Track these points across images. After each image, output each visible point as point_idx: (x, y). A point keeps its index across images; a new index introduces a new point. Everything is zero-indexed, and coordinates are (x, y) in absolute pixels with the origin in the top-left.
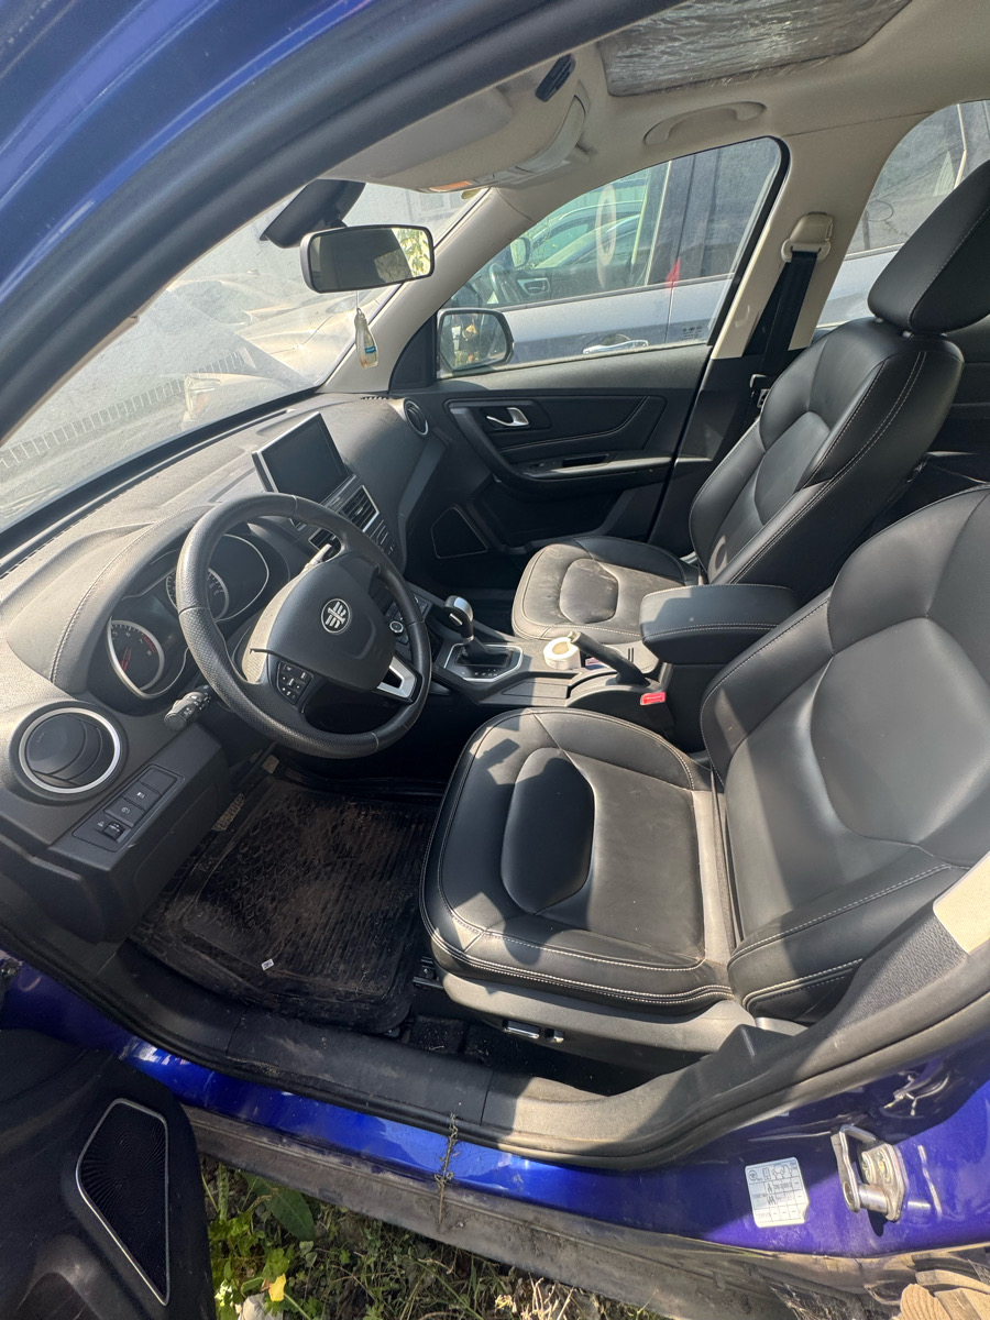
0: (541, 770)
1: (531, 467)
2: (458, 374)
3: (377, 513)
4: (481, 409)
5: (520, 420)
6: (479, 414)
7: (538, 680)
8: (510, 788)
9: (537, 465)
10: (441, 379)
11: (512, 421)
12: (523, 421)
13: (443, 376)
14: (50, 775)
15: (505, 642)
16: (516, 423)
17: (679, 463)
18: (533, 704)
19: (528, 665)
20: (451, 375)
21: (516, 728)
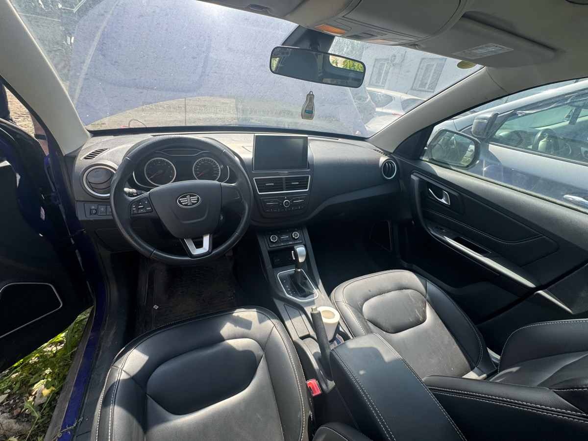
0: (241, 349)
1: (437, 228)
2: (431, 161)
3: (307, 190)
4: (428, 183)
5: (447, 201)
6: (425, 186)
7: (304, 316)
8: (222, 339)
9: (441, 229)
10: (422, 160)
11: (442, 198)
12: (448, 202)
13: (424, 159)
14: (89, 182)
15: (317, 287)
16: (443, 201)
17: (539, 294)
18: (286, 323)
19: (307, 306)
20: (428, 160)
21: (261, 321)
